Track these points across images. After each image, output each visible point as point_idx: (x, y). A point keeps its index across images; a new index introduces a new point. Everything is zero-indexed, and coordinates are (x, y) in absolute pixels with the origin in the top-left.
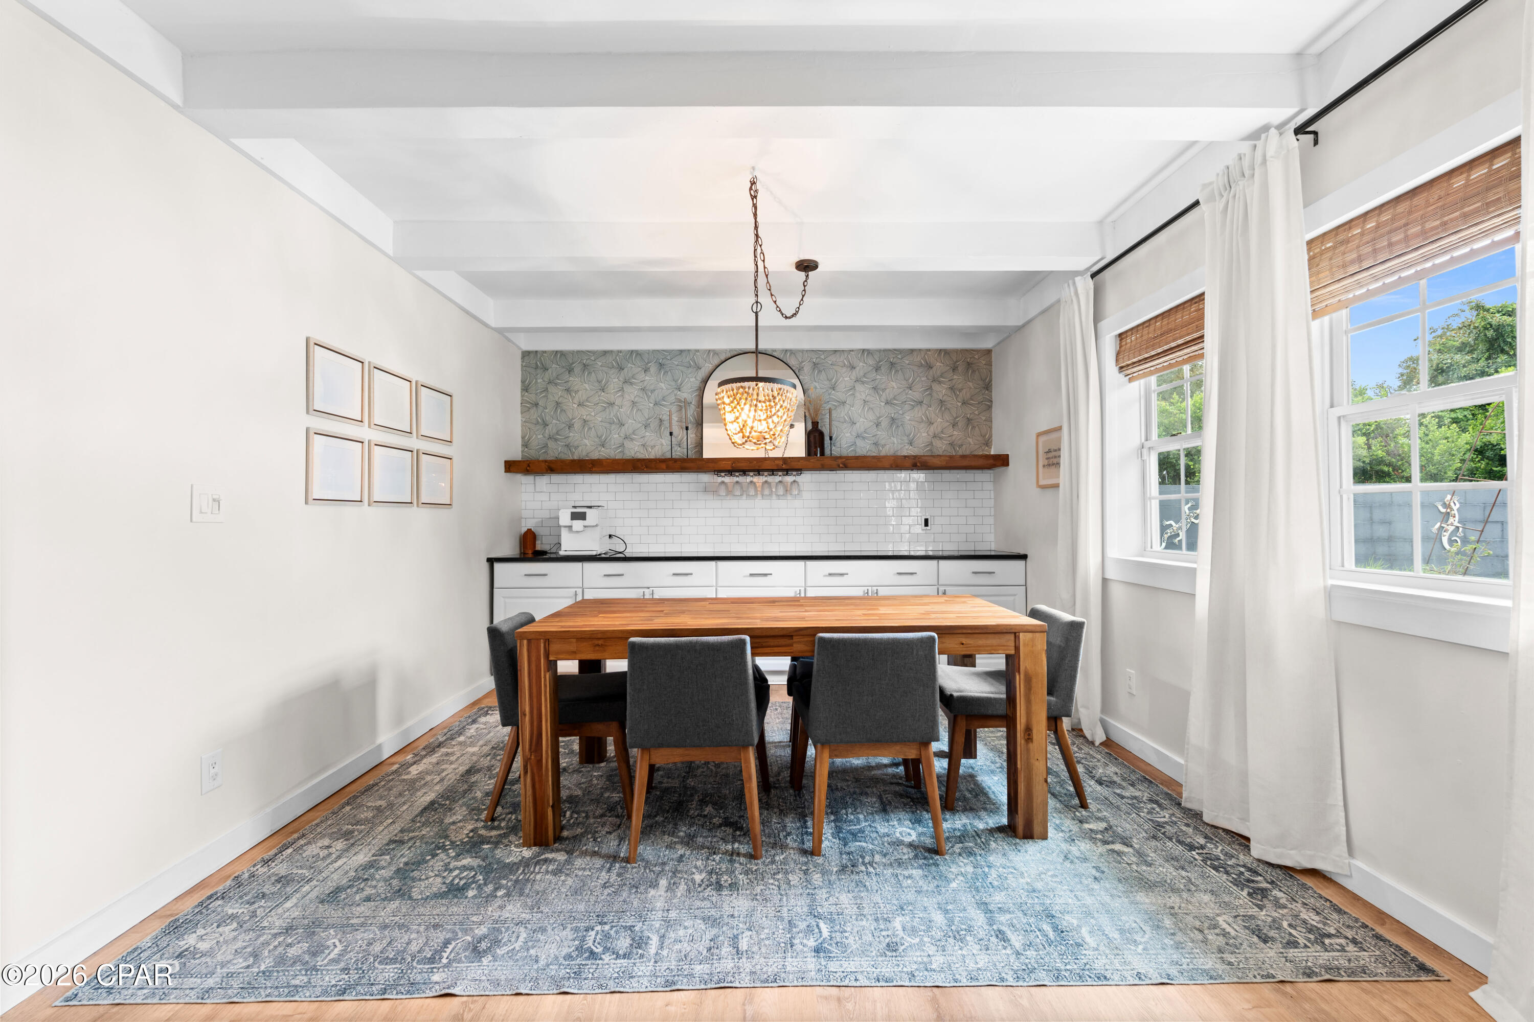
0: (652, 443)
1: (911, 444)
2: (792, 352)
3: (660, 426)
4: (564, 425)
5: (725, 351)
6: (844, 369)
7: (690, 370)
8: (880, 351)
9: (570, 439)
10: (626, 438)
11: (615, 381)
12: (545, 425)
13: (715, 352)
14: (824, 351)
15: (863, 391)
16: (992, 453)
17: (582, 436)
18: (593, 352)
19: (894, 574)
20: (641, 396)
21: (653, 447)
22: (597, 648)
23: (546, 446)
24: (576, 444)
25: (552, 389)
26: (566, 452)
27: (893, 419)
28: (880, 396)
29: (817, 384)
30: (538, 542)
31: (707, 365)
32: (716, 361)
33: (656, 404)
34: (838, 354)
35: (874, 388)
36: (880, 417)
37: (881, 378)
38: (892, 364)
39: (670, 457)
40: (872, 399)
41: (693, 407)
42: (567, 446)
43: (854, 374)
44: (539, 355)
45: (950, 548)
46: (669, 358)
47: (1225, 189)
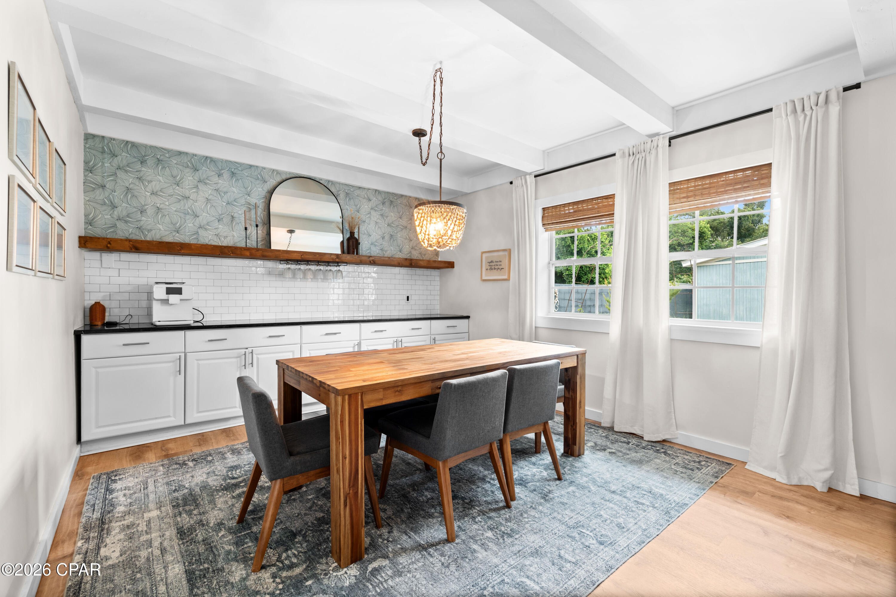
0: (225, 234)
1: (400, 251)
2: (333, 183)
3: (232, 221)
4: (135, 210)
5: (286, 173)
6: (365, 200)
7: (258, 182)
8: (385, 192)
9: (142, 223)
10: (200, 227)
11: (189, 179)
12: (114, 207)
13: (278, 172)
14: (353, 186)
15: (375, 216)
16: (439, 260)
17: (156, 221)
18: (168, 151)
19: (410, 329)
20: (215, 195)
21: (225, 237)
22: (397, 393)
23: (115, 226)
24: (149, 227)
25: (120, 174)
26: (137, 233)
27: (391, 236)
28: (385, 221)
29: (348, 207)
30: (107, 314)
31: (271, 180)
32: (279, 179)
33: (228, 203)
34: (361, 190)
35: (382, 215)
36: (384, 234)
37: (386, 209)
38: (391, 202)
39: (245, 246)
40: (380, 221)
41: (260, 211)
42: (139, 228)
43: (371, 204)
44: (106, 141)
45: (419, 313)
46: (240, 169)
47: (633, 154)
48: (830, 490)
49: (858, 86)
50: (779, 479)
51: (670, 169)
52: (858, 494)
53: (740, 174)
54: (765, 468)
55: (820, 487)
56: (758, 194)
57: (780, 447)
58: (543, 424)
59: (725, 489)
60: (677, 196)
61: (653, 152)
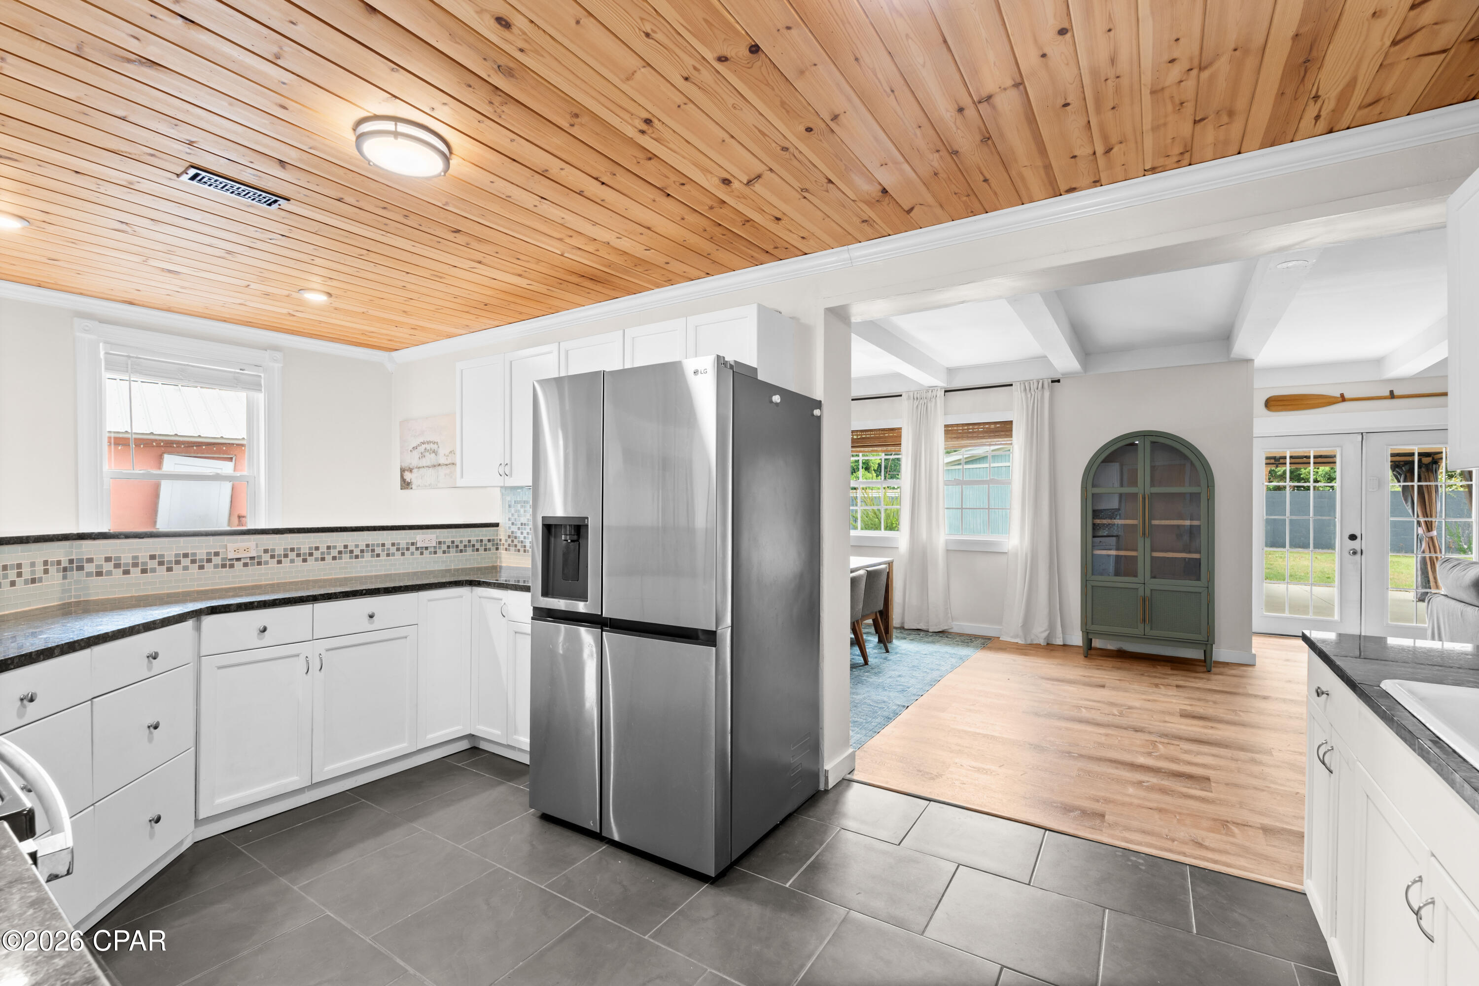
47: (917, 398)
48: (1048, 644)
49: (1058, 381)
50: (1020, 642)
51: (945, 414)
52: (1062, 644)
53: (993, 426)
54: (1012, 637)
55: (1042, 642)
56: (1005, 441)
57: (1020, 622)
58: (874, 614)
59: (990, 649)
60: (950, 435)
61: (933, 400)
